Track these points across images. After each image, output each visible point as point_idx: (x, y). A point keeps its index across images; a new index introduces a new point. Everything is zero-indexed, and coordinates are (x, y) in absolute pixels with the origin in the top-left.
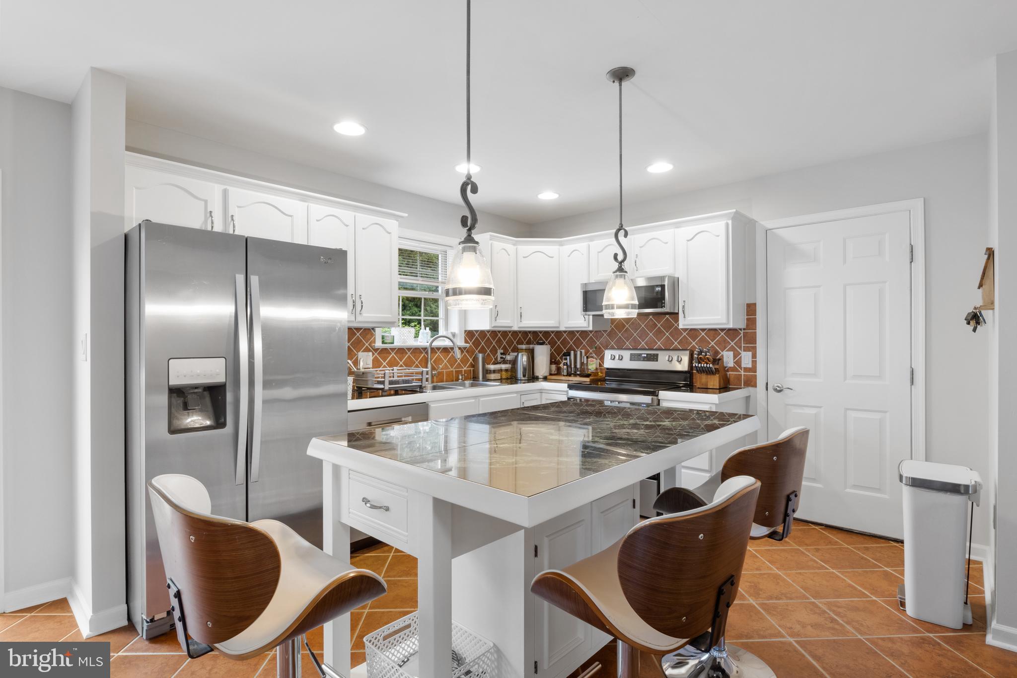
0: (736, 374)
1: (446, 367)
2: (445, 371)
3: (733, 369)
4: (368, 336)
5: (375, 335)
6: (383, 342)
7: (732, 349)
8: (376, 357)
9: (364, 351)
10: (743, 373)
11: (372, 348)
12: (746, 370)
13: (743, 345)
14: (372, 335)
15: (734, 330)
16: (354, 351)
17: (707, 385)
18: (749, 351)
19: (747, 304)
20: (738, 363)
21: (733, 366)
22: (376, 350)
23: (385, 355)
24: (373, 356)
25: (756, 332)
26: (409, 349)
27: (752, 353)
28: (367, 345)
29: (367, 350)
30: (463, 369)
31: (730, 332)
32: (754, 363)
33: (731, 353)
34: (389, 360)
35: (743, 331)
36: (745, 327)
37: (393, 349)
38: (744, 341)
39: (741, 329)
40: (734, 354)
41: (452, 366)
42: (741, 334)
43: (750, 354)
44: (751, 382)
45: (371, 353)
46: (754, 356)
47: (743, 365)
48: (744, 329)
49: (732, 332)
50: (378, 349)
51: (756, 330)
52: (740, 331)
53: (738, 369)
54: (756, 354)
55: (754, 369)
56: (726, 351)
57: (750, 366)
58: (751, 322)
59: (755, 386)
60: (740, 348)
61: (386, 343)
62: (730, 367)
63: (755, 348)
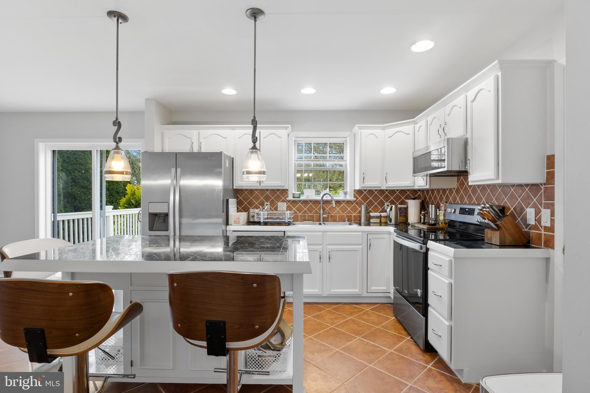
0: (537, 233)
1: (339, 213)
2: (338, 215)
3: (535, 227)
4: (284, 194)
5: (288, 193)
6: (294, 197)
7: (535, 206)
8: (289, 205)
9: (282, 202)
10: (543, 232)
11: (287, 200)
12: (546, 229)
13: (543, 202)
14: (287, 193)
15: (536, 185)
16: (276, 201)
17: (491, 241)
18: (548, 208)
19: (547, 156)
20: (538, 220)
21: (534, 224)
22: (289, 201)
23: (295, 204)
24: (287, 205)
25: (554, 187)
26: (311, 201)
27: (551, 210)
28: (283, 198)
29: (283, 201)
30: (353, 215)
31: (533, 187)
32: (552, 221)
33: (533, 210)
34: (297, 207)
35: (543, 186)
36: (545, 182)
37: (300, 201)
38: (544, 197)
39: (541, 184)
40: (535, 211)
41: (343, 212)
42: (541, 189)
43: (548, 211)
44: (549, 244)
45: (285, 203)
46: (552, 214)
47: (543, 224)
48: (545, 184)
49: (535, 187)
50: (290, 201)
51: (554, 184)
52: (541, 186)
53: (539, 228)
54: (554, 212)
55: (551, 229)
56: (529, 208)
57: (548, 225)
58: (551, 177)
59: (553, 247)
60: (541, 205)
61: (295, 198)
62: (533, 225)
63: (553, 205)
